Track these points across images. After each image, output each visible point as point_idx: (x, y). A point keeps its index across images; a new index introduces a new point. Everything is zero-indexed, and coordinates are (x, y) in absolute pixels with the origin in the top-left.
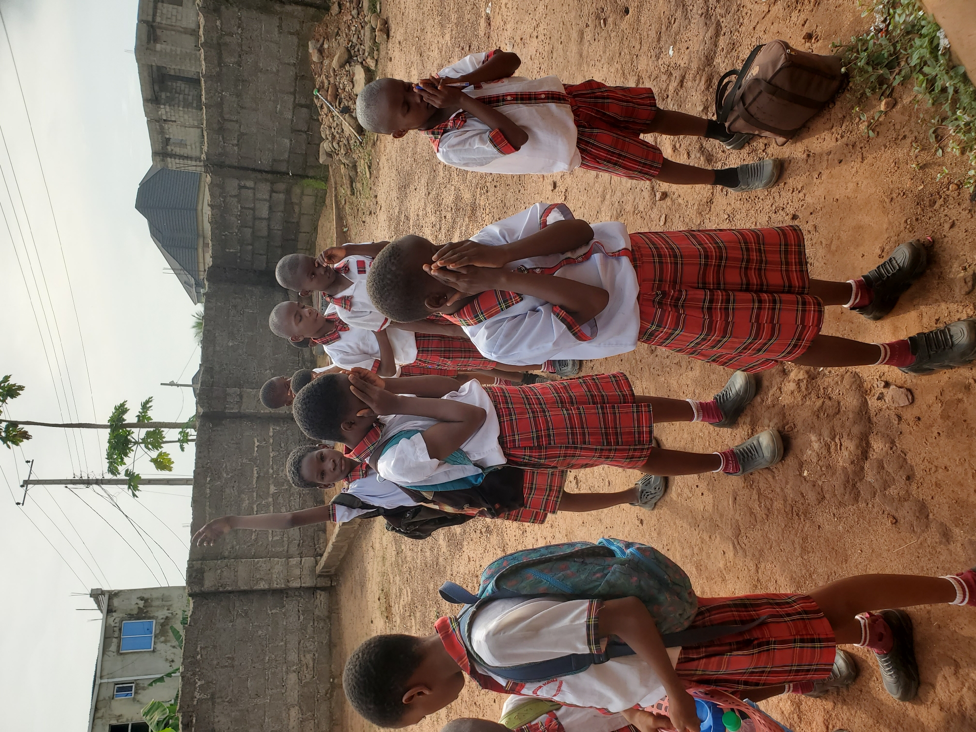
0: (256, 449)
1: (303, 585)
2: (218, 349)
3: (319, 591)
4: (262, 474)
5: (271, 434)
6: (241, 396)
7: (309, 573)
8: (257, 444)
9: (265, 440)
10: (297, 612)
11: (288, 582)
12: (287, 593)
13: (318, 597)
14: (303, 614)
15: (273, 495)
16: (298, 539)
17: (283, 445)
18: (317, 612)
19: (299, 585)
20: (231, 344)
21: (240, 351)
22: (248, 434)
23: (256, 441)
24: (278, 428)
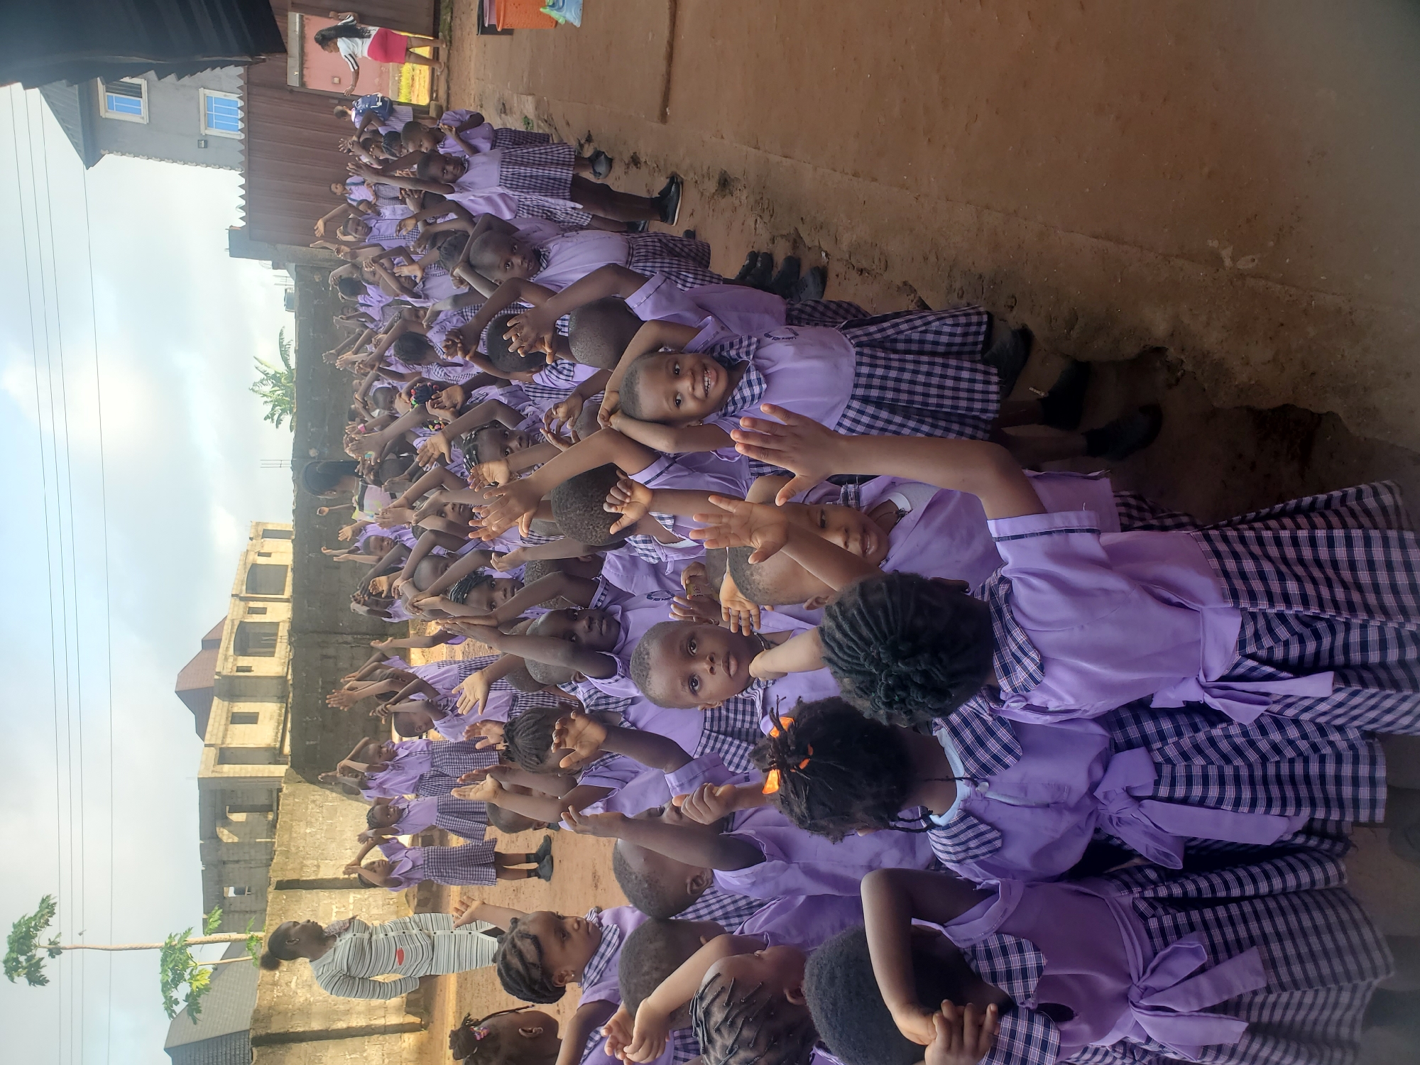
0: (334, 914)
1: (388, 1023)
2: (294, 835)
3: (406, 1035)
5: (351, 900)
6: (318, 866)
8: (335, 910)
9: (344, 906)
10: (381, 1057)
11: (370, 1020)
13: (406, 1040)
14: (388, 1058)
17: (364, 910)
18: (405, 1055)
19: (382, 1023)
20: (308, 831)
21: (319, 836)
22: (325, 902)
23: (334, 907)
24: (359, 896)
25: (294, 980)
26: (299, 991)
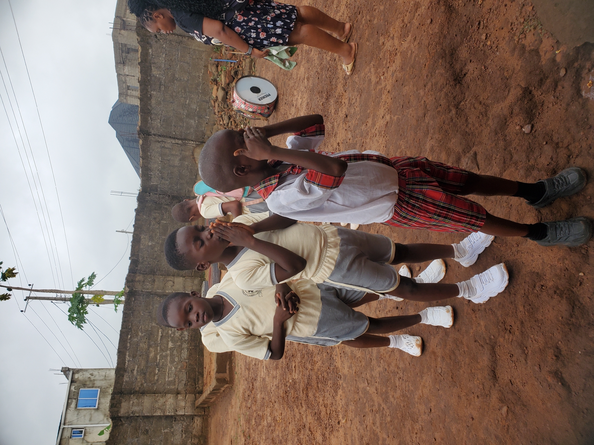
1: (186, 414)
2: (142, 247)
3: (196, 418)
4: (164, 334)
6: (154, 281)
7: (190, 405)
10: (181, 432)
11: (176, 411)
12: (175, 418)
13: (196, 421)
14: (185, 434)
15: (171, 349)
16: (185, 380)
18: (194, 433)
19: (183, 414)
20: (150, 244)
21: (156, 249)
25: (136, 368)
26: (138, 377)
